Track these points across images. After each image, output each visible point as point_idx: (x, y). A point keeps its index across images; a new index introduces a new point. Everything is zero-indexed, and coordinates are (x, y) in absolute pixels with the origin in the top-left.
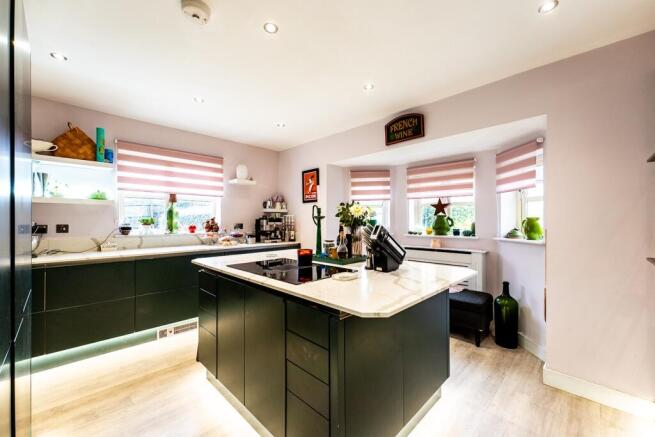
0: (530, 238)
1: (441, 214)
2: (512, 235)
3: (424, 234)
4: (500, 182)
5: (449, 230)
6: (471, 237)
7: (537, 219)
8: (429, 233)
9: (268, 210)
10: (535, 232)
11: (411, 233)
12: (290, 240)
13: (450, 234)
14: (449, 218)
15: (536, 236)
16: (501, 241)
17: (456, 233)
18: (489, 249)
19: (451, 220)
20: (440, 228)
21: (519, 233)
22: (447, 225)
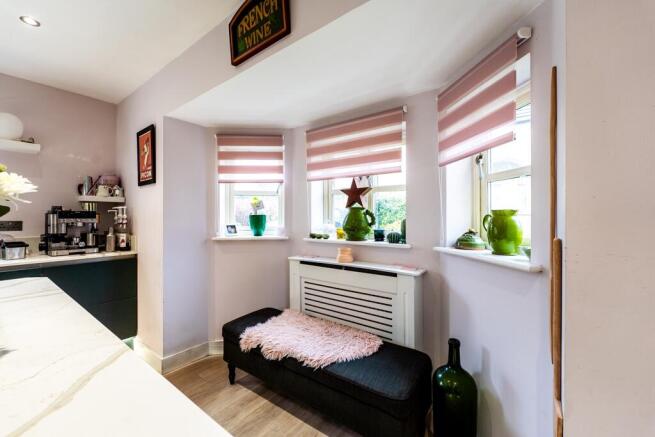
0: (498, 251)
1: (357, 205)
2: (464, 242)
3: (333, 238)
4: (445, 145)
5: (367, 232)
6: (400, 245)
7: (513, 212)
8: (340, 236)
9: (85, 197)
10: (509, 240)
11: (313, 236)
12: (117, 248)
13: (370, 240)
14: (368, 212)
15: (510, 246)
16: (446, 254)
17: (379, 236)
18: (427, 266)
19: (371, 215)
20: (355, 228)
21: (477, 240)
22: (364, 224)
